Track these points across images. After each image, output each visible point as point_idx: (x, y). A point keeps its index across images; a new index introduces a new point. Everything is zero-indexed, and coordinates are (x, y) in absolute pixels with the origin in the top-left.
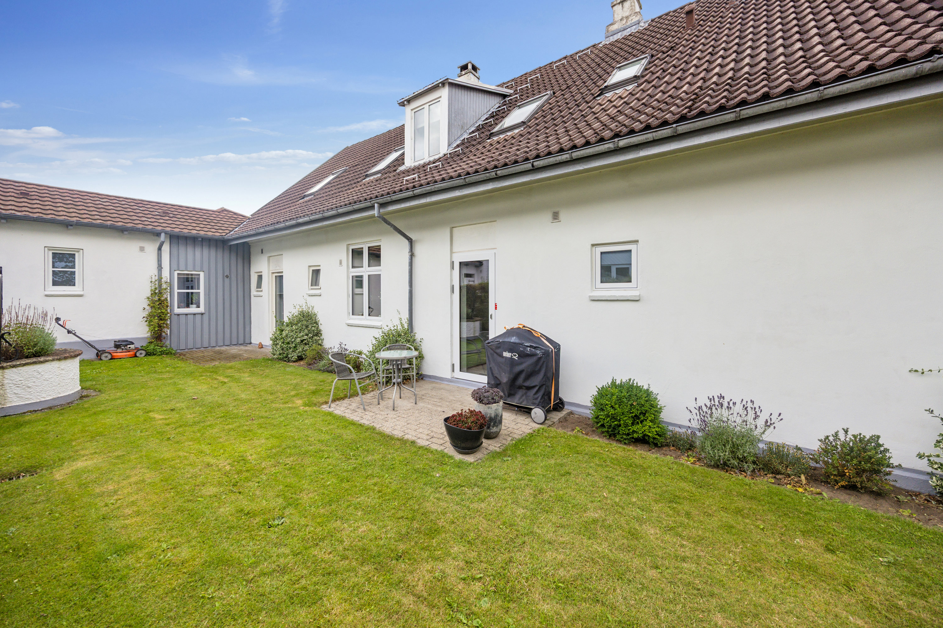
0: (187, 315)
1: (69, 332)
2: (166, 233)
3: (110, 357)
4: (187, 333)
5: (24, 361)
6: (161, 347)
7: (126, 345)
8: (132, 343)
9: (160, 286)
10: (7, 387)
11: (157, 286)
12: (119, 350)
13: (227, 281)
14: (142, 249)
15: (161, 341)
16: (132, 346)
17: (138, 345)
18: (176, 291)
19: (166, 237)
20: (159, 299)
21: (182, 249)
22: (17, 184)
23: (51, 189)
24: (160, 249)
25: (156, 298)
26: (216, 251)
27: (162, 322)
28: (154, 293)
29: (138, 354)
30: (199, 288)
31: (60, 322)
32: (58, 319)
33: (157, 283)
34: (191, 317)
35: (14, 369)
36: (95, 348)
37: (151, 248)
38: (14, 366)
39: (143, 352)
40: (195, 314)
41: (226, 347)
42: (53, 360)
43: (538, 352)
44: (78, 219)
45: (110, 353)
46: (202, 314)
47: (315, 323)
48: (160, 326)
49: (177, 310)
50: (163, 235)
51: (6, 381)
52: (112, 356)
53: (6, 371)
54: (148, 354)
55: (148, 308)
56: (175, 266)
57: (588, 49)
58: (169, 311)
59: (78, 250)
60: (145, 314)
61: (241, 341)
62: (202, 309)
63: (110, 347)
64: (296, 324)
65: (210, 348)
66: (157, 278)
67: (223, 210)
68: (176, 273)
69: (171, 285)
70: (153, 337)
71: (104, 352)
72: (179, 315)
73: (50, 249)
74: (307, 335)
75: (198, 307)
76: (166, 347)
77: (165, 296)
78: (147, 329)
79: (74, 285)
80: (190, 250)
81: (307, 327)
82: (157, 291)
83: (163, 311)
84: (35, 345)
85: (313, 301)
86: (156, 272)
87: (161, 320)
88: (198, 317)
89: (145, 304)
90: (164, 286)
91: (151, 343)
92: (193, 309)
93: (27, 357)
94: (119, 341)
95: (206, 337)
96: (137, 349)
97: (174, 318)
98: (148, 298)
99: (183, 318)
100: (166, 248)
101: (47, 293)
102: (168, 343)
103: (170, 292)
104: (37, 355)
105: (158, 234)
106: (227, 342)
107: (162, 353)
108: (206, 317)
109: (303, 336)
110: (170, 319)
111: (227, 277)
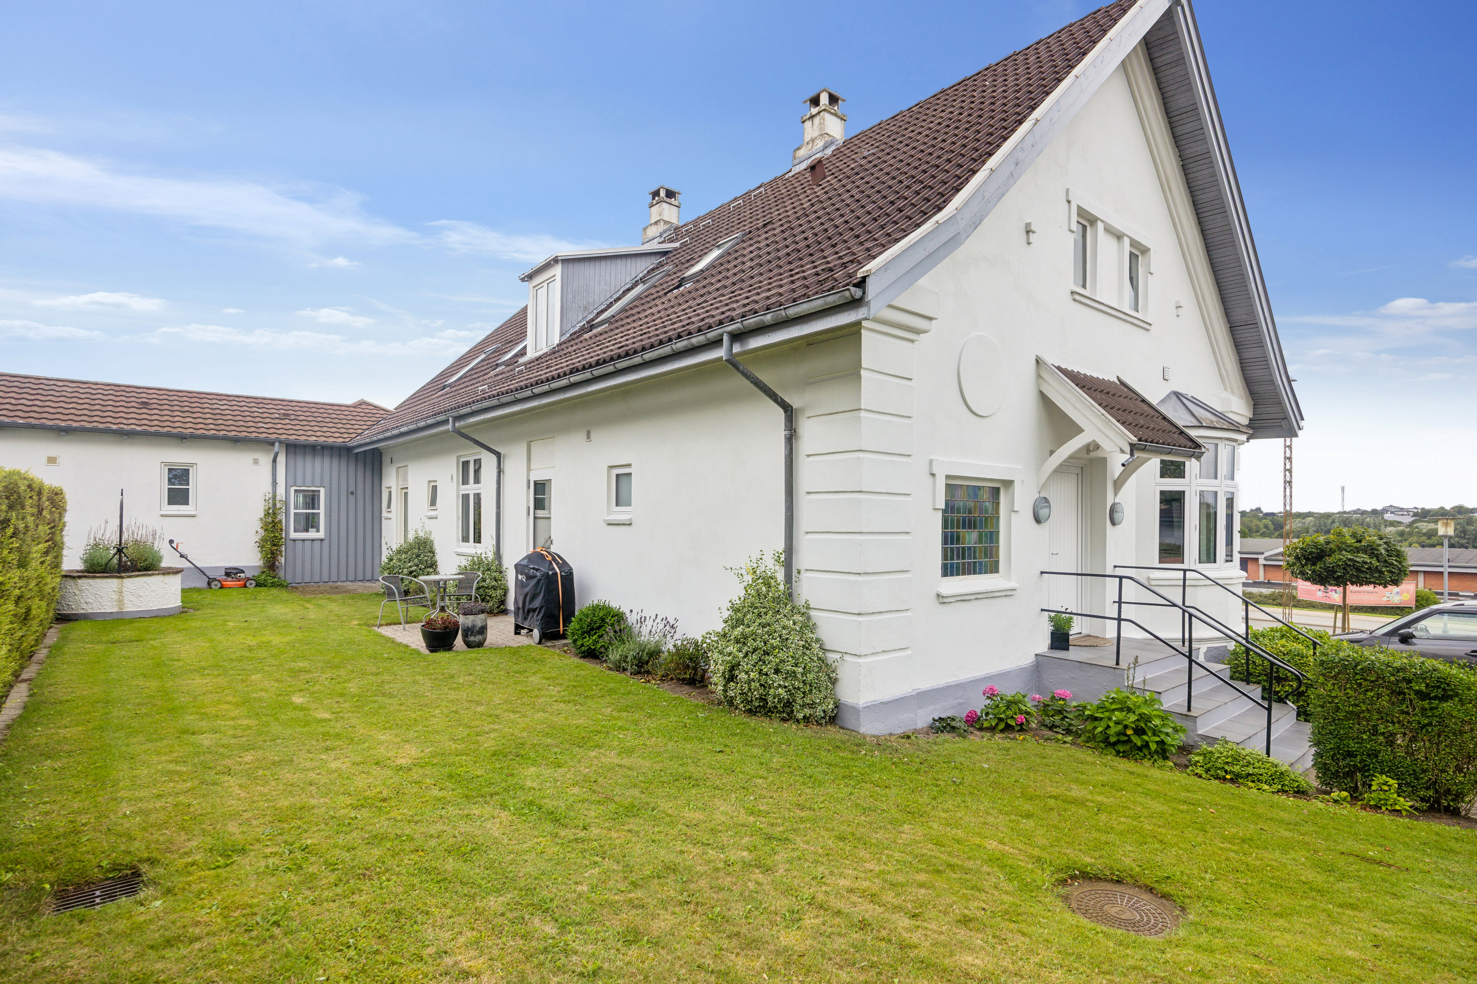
0: (304, 540)
1: (182, 556)
2: (280, 442)
3: (219, 585)
4: (303, 562)
5: (137, 573)
6: (274, 577)
7: (237, 574)
8: (243, 572)
9: (274, 505)
10: (125, 594)
11: (271, 505)
12: (229, 579)
13: (352, 498)
14: (256, 462)
15: (274, 570)
16: (242, 575)
17: (249, 574)
18: (293, 511)
19: (280, 446)
20: (273, 521)
21: (300, 460)
22: (139, 391)
23: (171, 393)
24: (274, 461)
25: (270, 520)
26: (340, 460)
27: (275, 548)
28: (267, 514)
29: (248, 585)
30: (319, 509)
31: (174, 545)
32: (171, 542)
33: (271, 501)
34: (308, 543)
35: (130, 579)
36: (205, 575)
37: (265, 460)
38: (129, 577)
39: (253, 582)
40: (313, 540)
41: (350, 584)
42: (158, 574)
43: (538, 574)
44: (192, 430)
45: (219, 581)
46: (322, 540)
47: (430, 552)
48: (273, 553)
49: (293, 535)
50: (277, 444)
51: (124, 589)
52: (222, 585)
53: (125, 580)
54: (258, 585)
55: (261, 531)
56: (291, 482)
57: (760, 187)
58: (284, 536)
59: (192, 465)
60: (258, 538)
61: (368, 577)
62: (321, 534)
63: (220, 574)
64: (406, 553)
65: (330, 583)
66: (271, 495)
67: (362, 403)
68: (292, 489)
69: (287, 504)
70: (265, 567)
71: (215, 580)
72: (294, 540)
73: (166, 464)
74: (417, 566)
75: (318, 531)
76: (280, 578)
77: (279, 517)
78: (259, 556)
79: (188, 504)
80: (309, 460)
81: (418, 556)
82: (271, 511)
83: (277, 535)
84: (146, 560)
85: (430, 525)
86: (270, 489)
87: (274, 545)
88: (317, 543)
89: (257, 526)
90: (278, 506)
91: (263, 572)
92: (312, 534)
93: (139, 571)
94: (230, 568)
95: (325, 568)
96: (249, 579)
97: (290, 544)
98: (261, 519)
99: (299, 544)
100: (282, 459)
101: (163, 513)
102: (281, 574)
103: (286, 513)
104: (147, 569)
105: (273, 444)
106: (351, 577)
107: (273, 585)
108: (326, 543)
109: (411, 567)
110: (285, 545)
111: (352, 493)
